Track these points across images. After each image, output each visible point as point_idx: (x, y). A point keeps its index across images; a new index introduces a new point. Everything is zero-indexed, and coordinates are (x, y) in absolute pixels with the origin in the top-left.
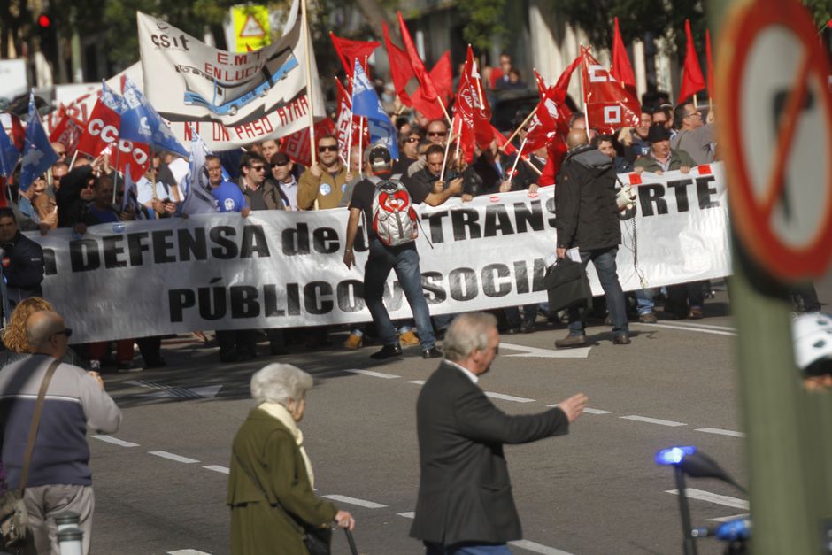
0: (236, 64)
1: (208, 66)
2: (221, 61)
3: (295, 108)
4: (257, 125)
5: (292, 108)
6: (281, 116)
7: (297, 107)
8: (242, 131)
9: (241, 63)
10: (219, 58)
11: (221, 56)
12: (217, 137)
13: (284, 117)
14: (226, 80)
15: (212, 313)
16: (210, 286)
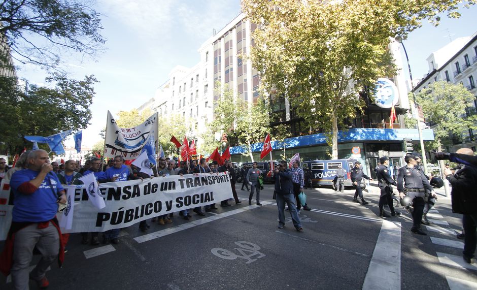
15: (116, 222)
16: (119, 211)
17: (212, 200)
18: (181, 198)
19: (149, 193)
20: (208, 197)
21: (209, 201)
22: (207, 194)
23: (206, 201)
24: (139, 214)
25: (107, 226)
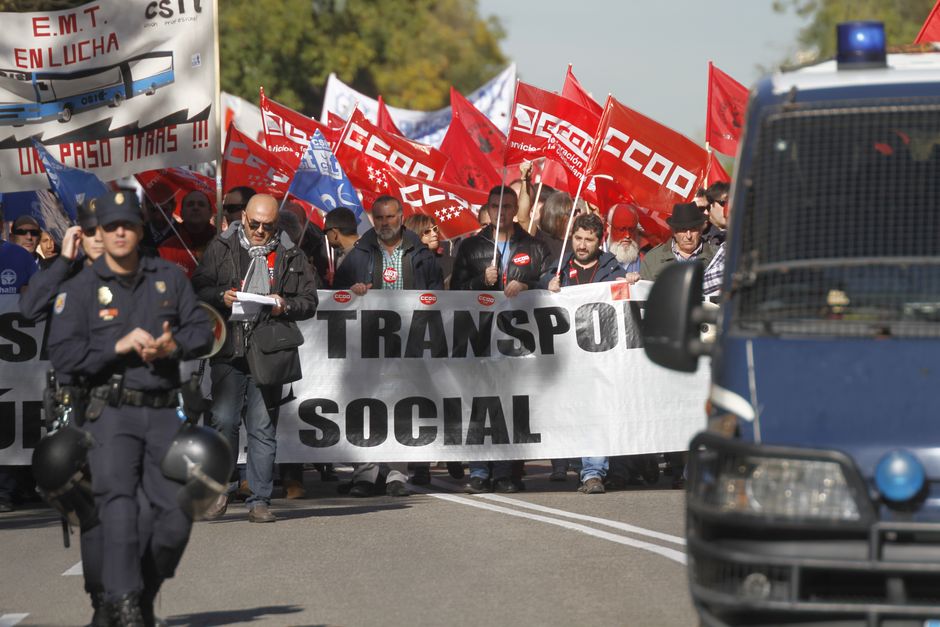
0: (62, 33)
1: (21, 54)
2: (39, 31)
3: (148, 140)
4: (93, 148)
5: (144, 139)
6: (127, 145)
7: (151, 140)
8: (68, 154)
9: (68, 32)
10: (35, 27)
11: (38, 23)
12: (26, 169)
13: (129, 149)
14: (51, 65)
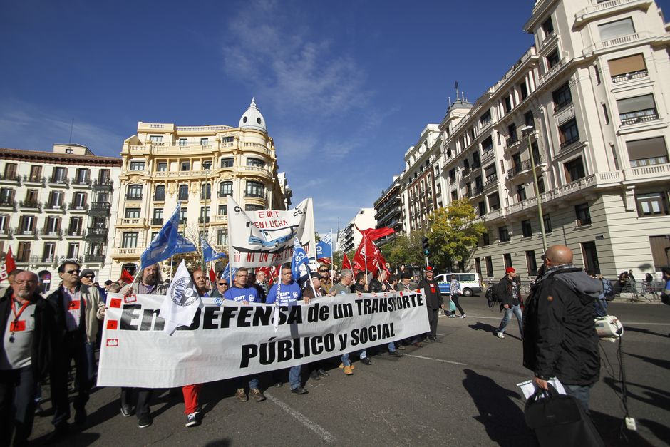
11: (260, 214)
12: (261, 260)
14: (267, 227)
15: (267, 360)
16: (268, 343)
17: (393, 335)
18: (357, 331)
19: (316, 320)
20: (387, 330)
21: (388, 337)
22: (385, 326)
23: (384, 337)
24: (302, 350)
25: (255, 366)
